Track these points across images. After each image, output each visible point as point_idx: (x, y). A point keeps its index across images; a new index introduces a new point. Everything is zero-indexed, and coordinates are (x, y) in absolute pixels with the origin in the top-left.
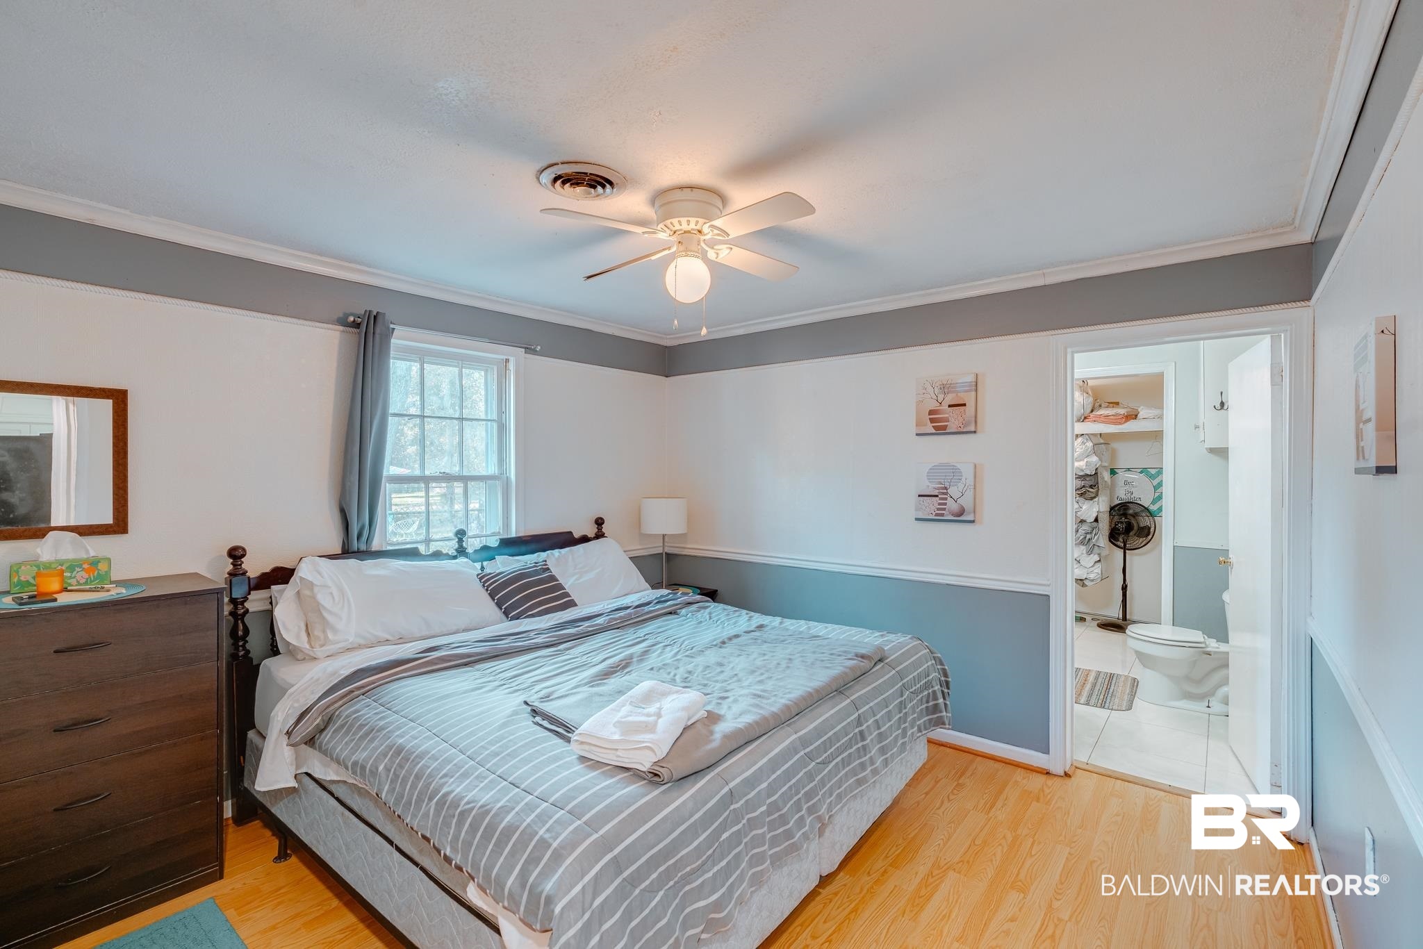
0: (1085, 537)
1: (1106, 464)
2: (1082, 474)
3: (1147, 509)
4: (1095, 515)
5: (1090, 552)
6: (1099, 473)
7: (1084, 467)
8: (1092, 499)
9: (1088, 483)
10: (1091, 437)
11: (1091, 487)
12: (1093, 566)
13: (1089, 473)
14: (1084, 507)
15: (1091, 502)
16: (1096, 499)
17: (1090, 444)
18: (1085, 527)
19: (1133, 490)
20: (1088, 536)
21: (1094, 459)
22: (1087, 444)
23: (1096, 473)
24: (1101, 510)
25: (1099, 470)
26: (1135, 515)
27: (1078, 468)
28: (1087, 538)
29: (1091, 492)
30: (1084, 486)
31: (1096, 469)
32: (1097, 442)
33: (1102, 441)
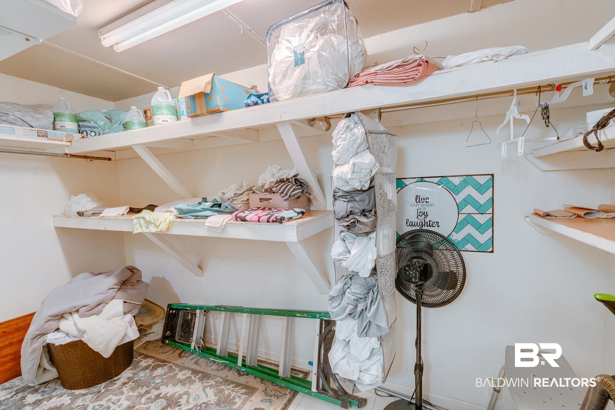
0: (356, 306)
1: (390, 170)
2: (347, 189)
3: (446, 239)
4: (371, 266)
5: (365, 331)
6: (377, 188)
7: (349, 176)
8: (367, 234)
9: (358, 207)
10: (362, 116)
11: (363, 213)
12: (369, 359)
13: (358, 186)
14: (353, 252)
15: (365, 239)
16: (373, 235)
17: (359, 131)
18: (356, 289)
19: (428, 209)
20: (360, 307)
21: (367, 159)
22: (356, 130)
23: (371, 188)
24: (383, 253)
25: (376, 183)
26: (430, 250)
27: (340, 178)
28: (359, 308)
29: (363, 224)
30: (351, 213)
31: (372, 180)
32: (371, 129)
33: (382, 129)
